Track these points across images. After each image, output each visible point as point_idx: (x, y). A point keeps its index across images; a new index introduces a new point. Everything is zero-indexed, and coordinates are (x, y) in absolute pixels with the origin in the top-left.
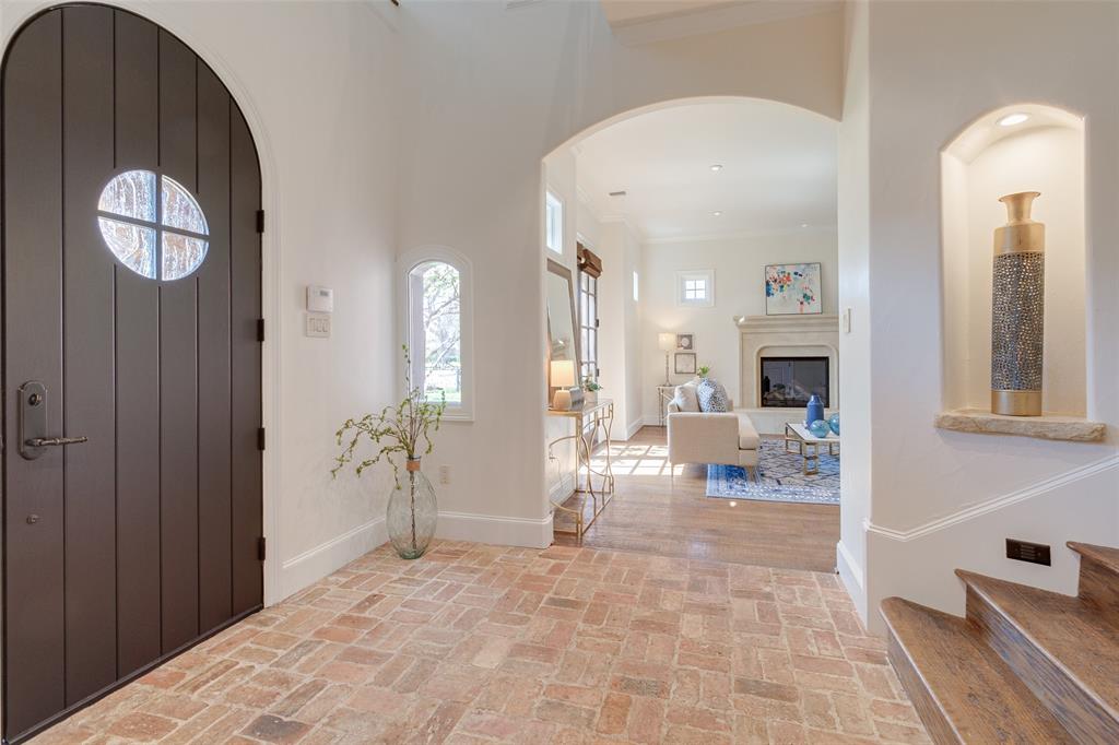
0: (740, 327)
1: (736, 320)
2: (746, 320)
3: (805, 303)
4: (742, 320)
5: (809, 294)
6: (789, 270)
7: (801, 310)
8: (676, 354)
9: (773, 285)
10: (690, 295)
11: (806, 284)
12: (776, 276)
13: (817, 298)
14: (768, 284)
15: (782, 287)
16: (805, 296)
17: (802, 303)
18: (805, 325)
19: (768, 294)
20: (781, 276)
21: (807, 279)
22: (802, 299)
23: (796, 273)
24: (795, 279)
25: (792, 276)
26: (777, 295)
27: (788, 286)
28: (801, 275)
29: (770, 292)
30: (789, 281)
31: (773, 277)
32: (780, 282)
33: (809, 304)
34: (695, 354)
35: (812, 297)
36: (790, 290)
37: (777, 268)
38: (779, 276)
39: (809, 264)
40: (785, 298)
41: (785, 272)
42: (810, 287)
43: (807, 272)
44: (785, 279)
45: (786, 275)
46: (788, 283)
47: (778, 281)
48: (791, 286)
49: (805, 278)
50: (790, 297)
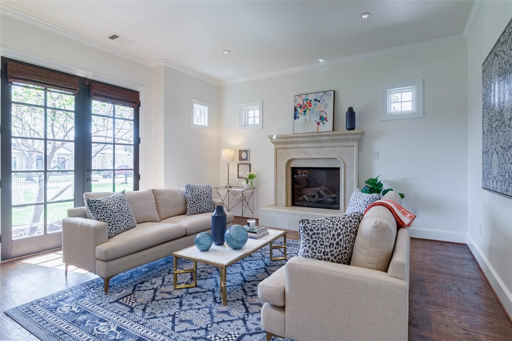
0: (275, 143)
1: (271, 138)
2: (276, 137)
3: (321, 124)
4: (274, 138)
5: (324, 116)
6: (311, 97)
7: (318, 129)
9: (299, 110)
10: (251, 121)
11: (322, 109)
12: (301, 103)
13: (330, 119)
14: (295, 109)
15: (305, 111)
16: (321, 118)
17: (318, 124)
18: (319, 141)
19: (295, 117)
20: (305, 102)
21: (323, 104)
22: (318, 120)
23: (316, 100)
24: (315, 104)
25: (313, 102)
26: (302, 118)
27: (310, 110)
28: (319, 101)
29: (297, 116)
30: (311, 106)
31: (300, 104)
32: (304, 108)
33: (323, 124)
34: (250, 164)
35: (326, 118)
36: (311, 113)
37: (303, 96)
38: (303, 102)
39: (325, 92)
40: (306, 120)
41: (308, 99)
42: (325, 110)
43: (324, 98)
44: (308, 105)
45: (309, 101)
46: (310, 108)
47: (302, 107)
48: (311, 110)
49: (322, 103)
50: (311, 119)
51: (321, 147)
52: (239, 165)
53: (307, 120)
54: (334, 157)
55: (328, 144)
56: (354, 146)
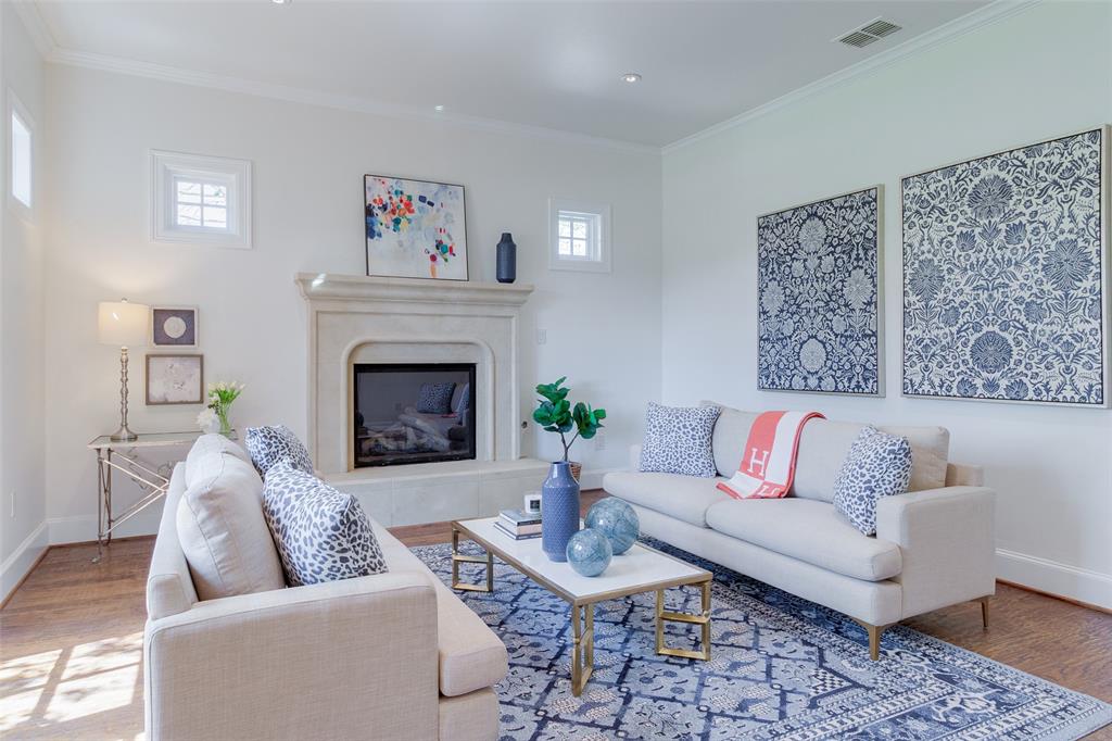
0: (314, 297)
1: (304, 281)
2: (327, 283)
3: (439, 259)
4: (317, 283)
5: (446, 241)
6: (411, 189)
7: (433, 272)
8: (148, 358)
9: (379, 215)
10: (187, 217)
12: (386, 199)
13: (459, 249)
14: (369, 212)
15: (397, 222)
16: (439, 245)
17: (433, 258)
18: (441, 301)
19: (370, 232)
20: (396, 199)
21: (442, 214)
22: (433, 251)
23: (422, 199)
24: (422, 208)
25: (416, 204)
26: (387, 240)
27: (409, 221)
28: (431, 204)
29: (376, 229)
30: (411, 212)
31: (381, 200)
32: (393, 212)
33: (446, 260)
34: (201, 357)
35: (451, 248)
36: (412, 229)
37: (390, 182)
38: (390, 198)
39: (444, 185)
40: (401, 246)
41: (402, 193)
42: (447, 227)
43: (442, 200)
44: (402, 206)
45: (405, 199)
46: (408, 215)
47: (389, 209)
48: (413, 222)
49: (438, 210)
50: (413, 243)
51: (441, 315)
52: (152, 359)
53: (405, 244)
54: (471, 339)
55: (459, 310)
56: (511, 317)
